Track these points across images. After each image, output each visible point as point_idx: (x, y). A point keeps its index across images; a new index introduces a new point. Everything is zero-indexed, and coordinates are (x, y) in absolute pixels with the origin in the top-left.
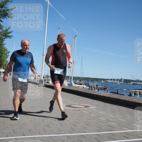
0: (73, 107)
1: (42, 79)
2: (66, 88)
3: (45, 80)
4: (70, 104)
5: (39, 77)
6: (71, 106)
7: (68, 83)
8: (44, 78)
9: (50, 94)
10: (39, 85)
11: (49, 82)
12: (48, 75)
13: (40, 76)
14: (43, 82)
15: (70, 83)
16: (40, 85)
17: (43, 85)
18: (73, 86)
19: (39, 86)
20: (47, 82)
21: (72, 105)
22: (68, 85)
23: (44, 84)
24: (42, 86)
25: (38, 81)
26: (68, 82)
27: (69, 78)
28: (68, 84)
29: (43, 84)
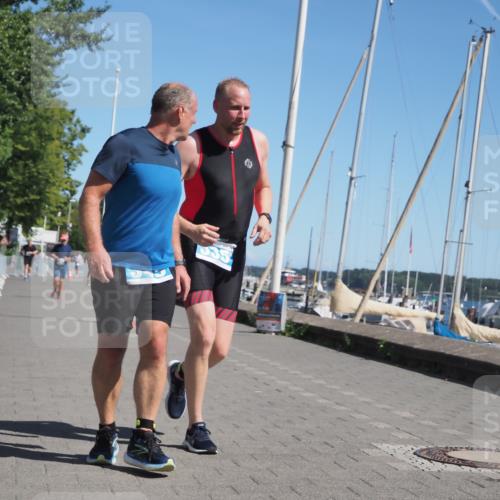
0: (462, 462)
1: (277, 289)
2: (418, 346)
3: (293, 297)
4: (442, 446)
5: (260, 276)
6: (451, 454)
7: (433, 315)
8: (285, 282)
9: (322, 382)
10: (259, 323)
11: (317, 310)
12: (312, 267)
13: (264, 270)
14: (278, 309)
15: (441, 317)
16: (265, 322)
17: (283, 328)
18: (463, 334)
19: (259, 332)
20: (305, 310)
21: (455, 449)
22: (428, 327)
23: (289, 322)
24: (274, 329)
25: (249, 299)
26: (430, 308)
27: (436, 288)
28: (433, 325)
29: (279, 319)
